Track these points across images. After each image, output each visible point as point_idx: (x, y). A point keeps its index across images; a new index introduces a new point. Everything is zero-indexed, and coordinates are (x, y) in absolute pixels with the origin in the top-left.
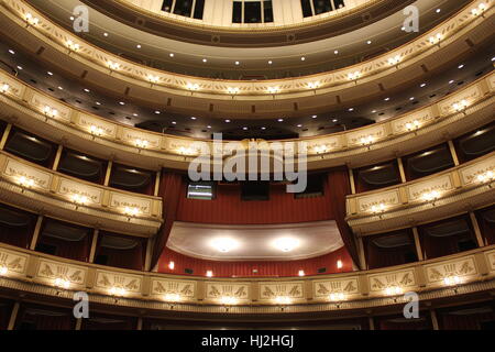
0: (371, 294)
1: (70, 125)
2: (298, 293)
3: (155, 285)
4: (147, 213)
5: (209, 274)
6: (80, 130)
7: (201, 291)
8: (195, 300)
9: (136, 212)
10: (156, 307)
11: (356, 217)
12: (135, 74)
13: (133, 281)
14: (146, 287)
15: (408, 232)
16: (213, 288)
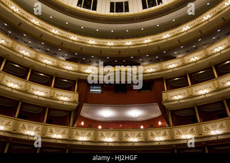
0: (175, 138)
1: (35, 59)
2: (141, 136)
3: (75, 133)
4: (72, 99)
5: (100, 127)
6: (40, 62)
7: (96, 135)
8: (93, 140)
9: (66, 99)
10: (75, 143)
11: (167, 101)
12: (65, 36)
13: (65, 131)
14: (70, 134)
15: (193, 108)
16: (102, 134)
